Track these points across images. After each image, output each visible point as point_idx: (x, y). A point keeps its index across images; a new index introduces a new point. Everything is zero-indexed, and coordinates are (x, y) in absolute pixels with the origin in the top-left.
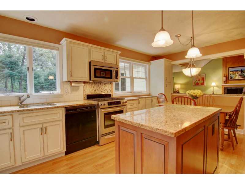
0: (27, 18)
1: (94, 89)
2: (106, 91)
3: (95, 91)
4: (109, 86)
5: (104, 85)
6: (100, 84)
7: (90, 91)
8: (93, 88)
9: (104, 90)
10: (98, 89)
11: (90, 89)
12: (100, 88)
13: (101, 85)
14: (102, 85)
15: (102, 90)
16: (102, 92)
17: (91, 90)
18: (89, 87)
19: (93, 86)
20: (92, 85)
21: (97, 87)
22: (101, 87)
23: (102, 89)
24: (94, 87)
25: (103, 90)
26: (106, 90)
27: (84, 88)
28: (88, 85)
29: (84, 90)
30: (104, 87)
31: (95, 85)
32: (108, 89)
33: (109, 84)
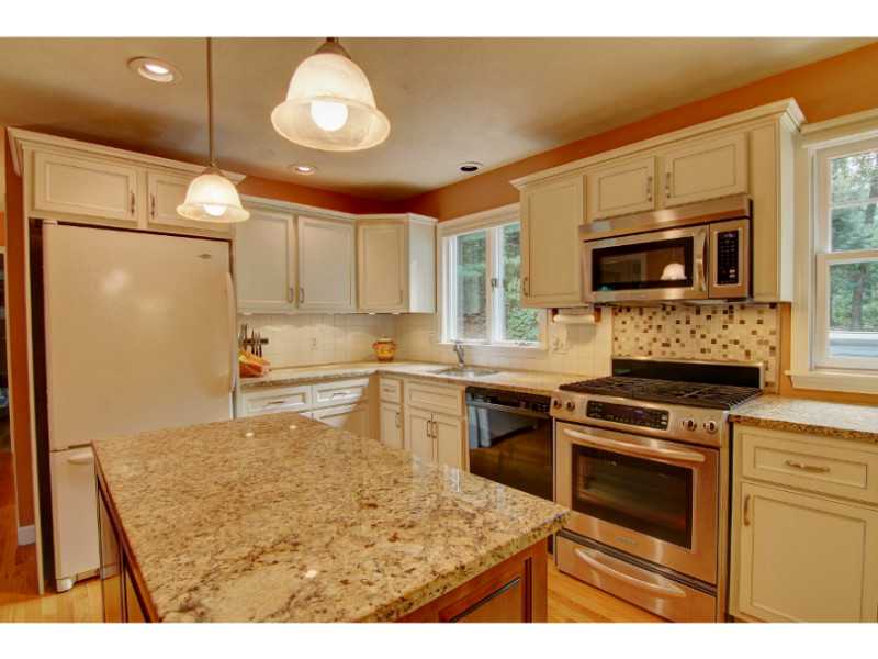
0: (464, 169)
1: (659, 336)
2: (732, 347)
3: (666, 345)
4: (760, 322)
5: (721, 318)
6: (698, 312)
7: (641, 344)
8: (654, 330)
9: (720, 342)
10: (684, 337)
11: (639, 334)
12: (693, 332)
13: (703, 317)
14: (709, 318)
15: (706, 344)
16: (703, 351)
17: (645, 339)
18: (637, 327)
19: (657, 321)
20: (650, 318)
21: (678, 326)
22: (699, 326)
23: (713, 336)
24: (659, 327)
25: (714, 342)
26: (736, 342)
27: (614, 330)
28: (632, 318)
29: (616, 339)
30: (725, 327)
31: (663, 318)
32: (754, 339)
33: (760, 312)
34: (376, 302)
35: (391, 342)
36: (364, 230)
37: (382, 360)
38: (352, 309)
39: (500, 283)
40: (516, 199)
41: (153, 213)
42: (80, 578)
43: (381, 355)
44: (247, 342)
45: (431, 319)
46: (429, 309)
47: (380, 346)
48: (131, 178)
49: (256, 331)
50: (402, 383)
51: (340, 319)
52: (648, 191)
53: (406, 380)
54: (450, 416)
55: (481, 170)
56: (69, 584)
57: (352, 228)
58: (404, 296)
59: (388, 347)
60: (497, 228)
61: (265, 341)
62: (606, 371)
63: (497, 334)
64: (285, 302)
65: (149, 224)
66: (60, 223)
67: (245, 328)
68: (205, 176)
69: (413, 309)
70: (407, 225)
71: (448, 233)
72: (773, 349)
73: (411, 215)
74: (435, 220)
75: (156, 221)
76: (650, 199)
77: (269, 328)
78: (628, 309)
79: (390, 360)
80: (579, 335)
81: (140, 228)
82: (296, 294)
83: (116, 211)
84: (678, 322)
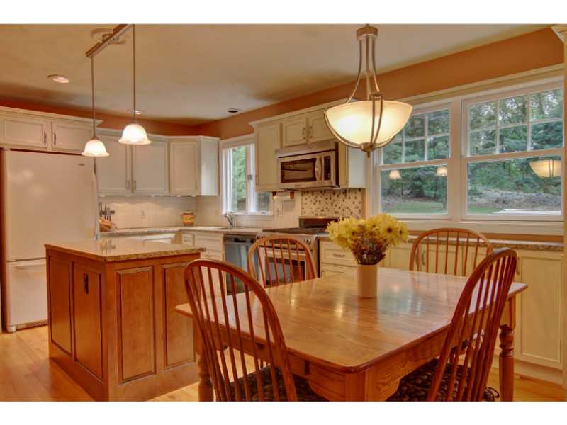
0: (230, 111)
1: (320, 206)
3: (322, 210)
4: (356, 198)
5: (342, 196)
6: (334, 194)
7: (313, 211)
8: (317, 203)
9: (342, 208)
10: (329, 206)
11: (312, 206)
12: (332, 203)
13: (336, 196)
14: (338, 196)
15: (337, 210)
17: (314, 208)
18: (311, 201)
19: (319, 198)
20: (316, 197)
21: (327, 201)
22: (334, 200)
23: (339, 205)
24: (320, 201)
25: (340, 208)
26: (348, 208)
27: (302, 204)
28: (309, 197)
29: (303, 208)
30: (344, 201)
31: (321, 197)
32: (354, 206)
33: (356, 193)
34: (181, 189)
35: (192, 214)
36: (173, 145)
37: (186, 225)
38: (167, 193)
39: (254, 177)
40: (253, 132)
41: (55, 143)
42: (19, 327)
43: (186, 222)
44: (102, 213)
45: (216, 199)
46: (213, 193)
47: (185, 216)
48: (44, 127)
49: (107, 206)
50: (194, 235)
51: (158, 199)
52: (303, 134)
53: (196, 234)
54: (216, 251)
55: (239, 112)
56: (13, 329)
57: (166, 144)
58: (197, 185)
59: (189, 217)
60: (251, 145)
61: (113, 212)
62: (297, 225)
63: (252, 208)
64: (125, 189)
65: (53, 148)
66: (12, 150)
67: (100, 204)
68: (93, 141)
69: (204, 193)
70: (199, 143)
71: (226, 147)
72: (360, 210)
73: (202, 137)
74: (218, 139)
75: (57, 146)
76: (304, 138)
77: (115, 204)
78: (308, 192)
79: (191, 225)
80: (288, 207)
81: (48, 151)
82: (132, 185)
83: (37, 142)
84: (327, 199)
